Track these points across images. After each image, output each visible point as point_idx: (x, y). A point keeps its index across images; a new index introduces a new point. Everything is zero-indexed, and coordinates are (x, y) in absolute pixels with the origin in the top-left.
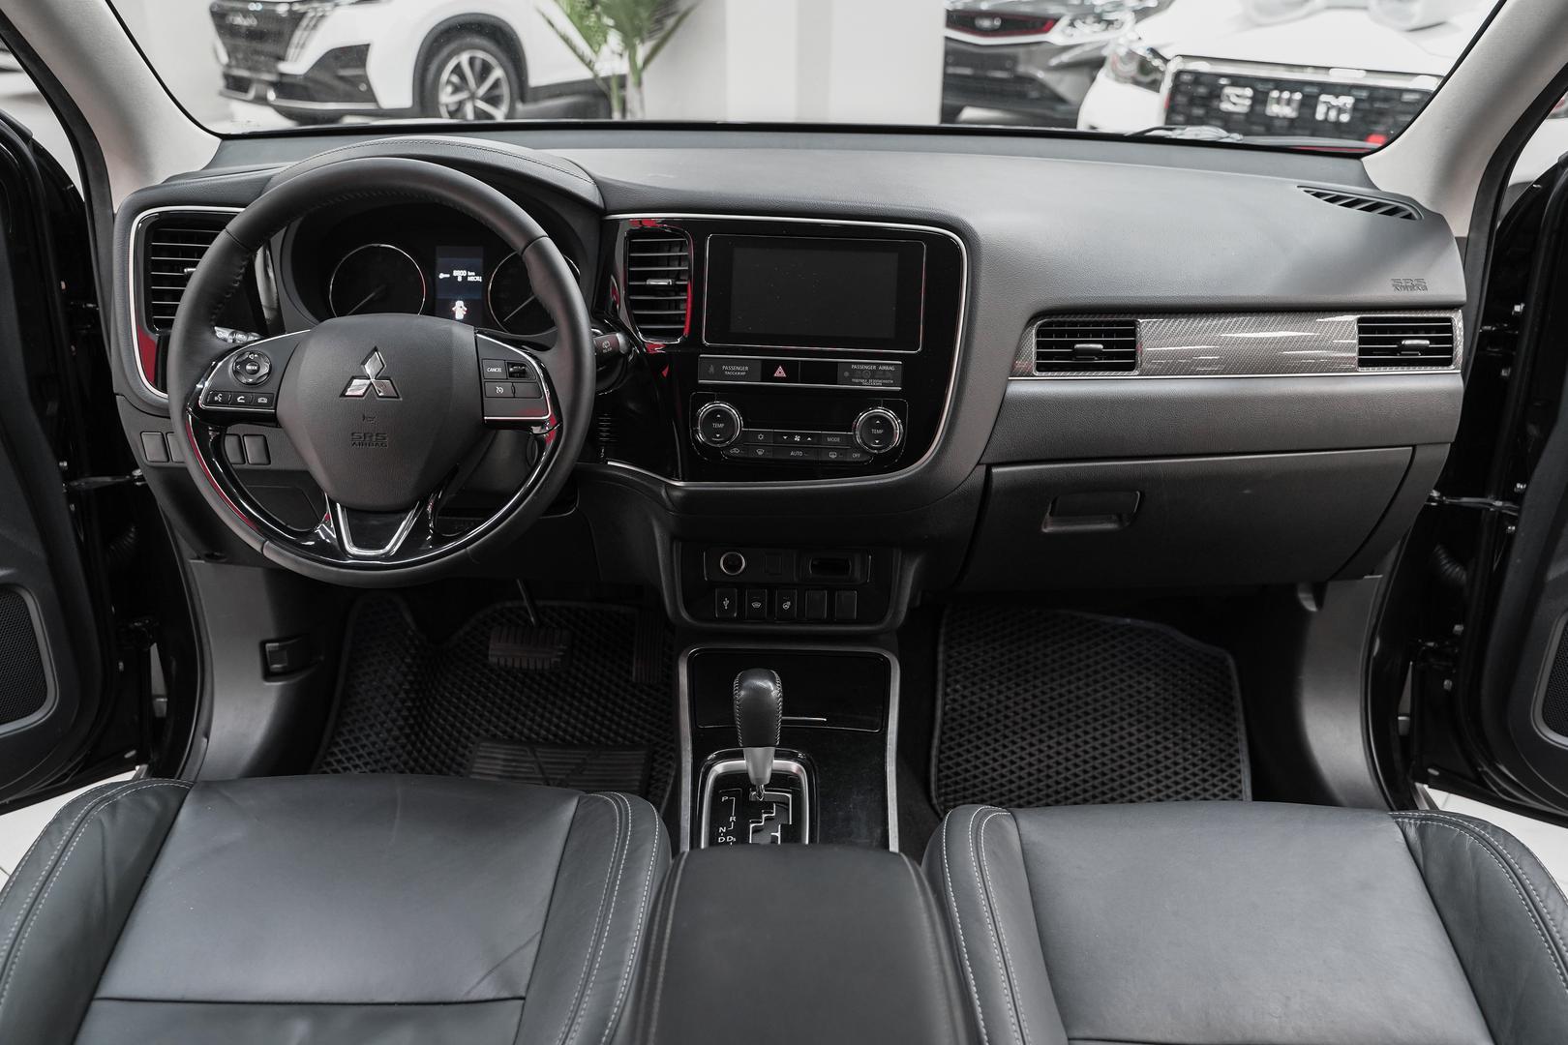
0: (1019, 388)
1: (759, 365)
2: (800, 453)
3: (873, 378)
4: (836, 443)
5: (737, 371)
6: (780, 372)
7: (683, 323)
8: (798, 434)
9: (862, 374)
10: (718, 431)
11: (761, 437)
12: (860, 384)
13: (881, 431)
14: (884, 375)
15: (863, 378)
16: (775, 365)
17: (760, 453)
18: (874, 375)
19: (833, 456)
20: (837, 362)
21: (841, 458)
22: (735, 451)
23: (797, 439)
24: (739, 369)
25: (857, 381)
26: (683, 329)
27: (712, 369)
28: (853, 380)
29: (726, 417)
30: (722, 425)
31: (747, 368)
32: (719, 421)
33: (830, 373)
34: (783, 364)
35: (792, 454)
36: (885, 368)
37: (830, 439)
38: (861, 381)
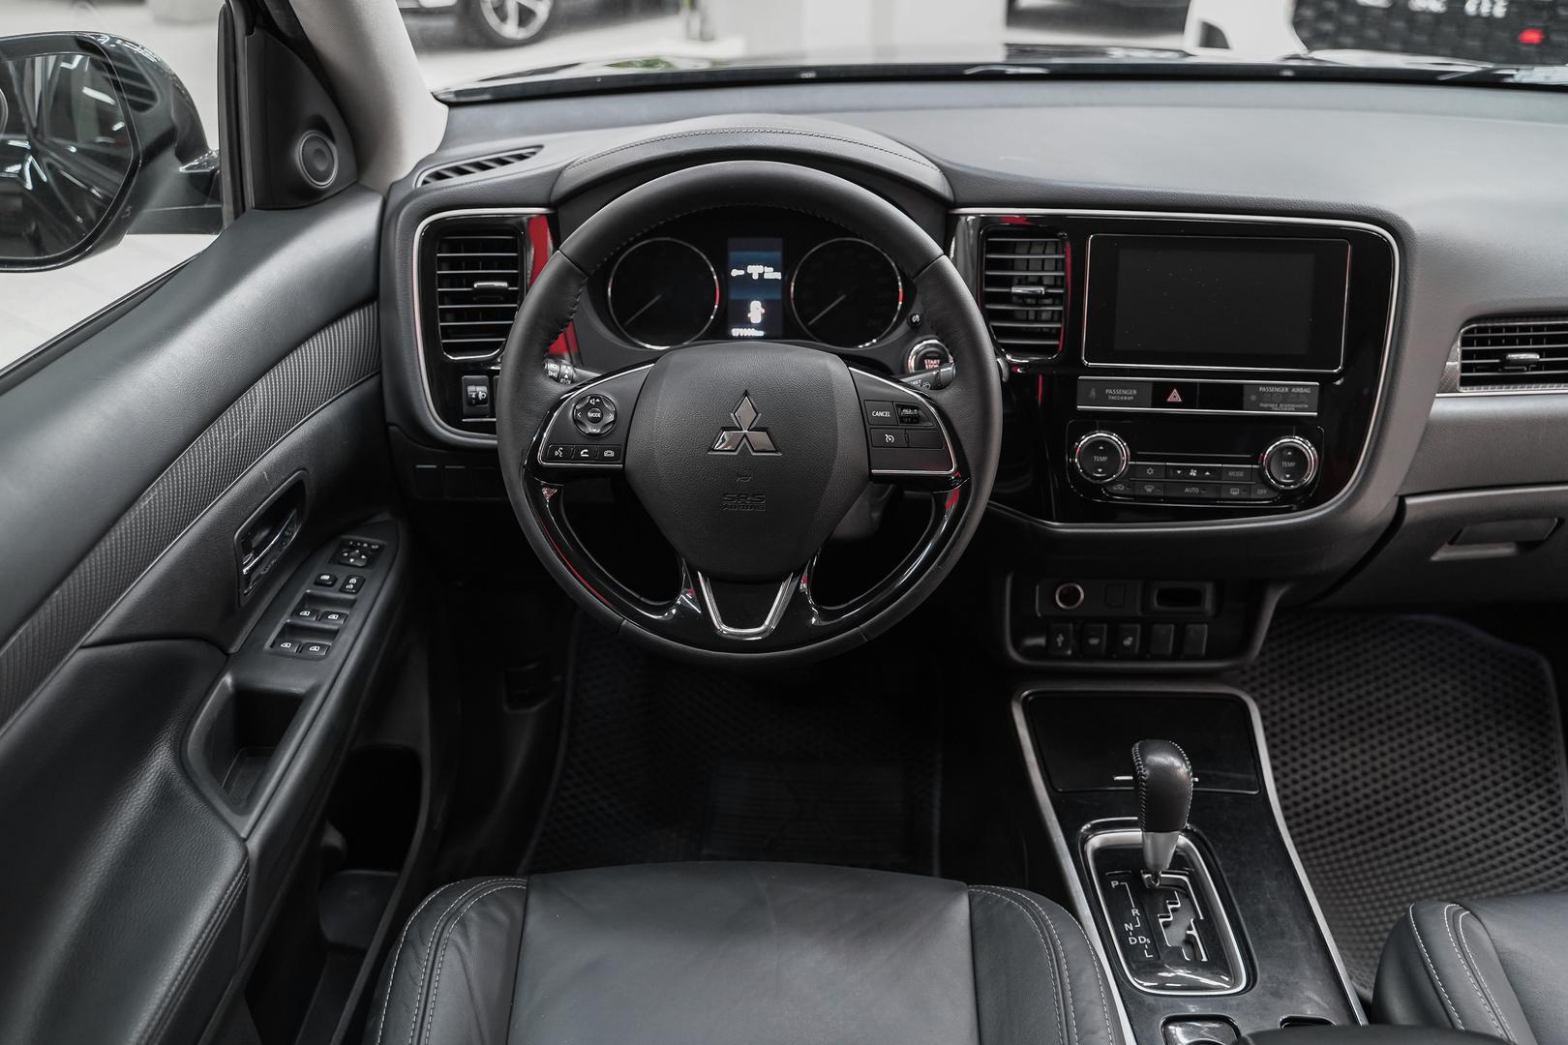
0: (1446, 406)
1: (1151, 386)
2: (1196, 490)
3: (1284, 402)
4: (1240, 479)
5: (1124, 395)
6: (1175, 396)
7: (1057, 338)
8: (1194, 468)
9: (1271, 398)
10: (1100, 465)
11: (1150, 472)
12: (1270, 409)
13: (1292, 464)
14: (1298, 399)
15: (1272, 402)
16: (1168, 388)
17: (1149, 490)
18: (1285, 399)
19: (1235, 492)
20: (1243, 384)
21: (1245, 495)
22: (1120, 488)
23: (1193, 473)
24: (1125, 392)
25: (1266, 405)
26: (1057, 346)
27: (1093, 393)
28: (1261, 405)
29: (1110, 449)
30: (1104, 459)
31: (1135, 392)
32: (1102, 453)
33: (1234, 396)
34: (1179, 386)
35: (1187, 490)
36: (1298, 390)
37: (1231, 474)
38: (1271, 405)
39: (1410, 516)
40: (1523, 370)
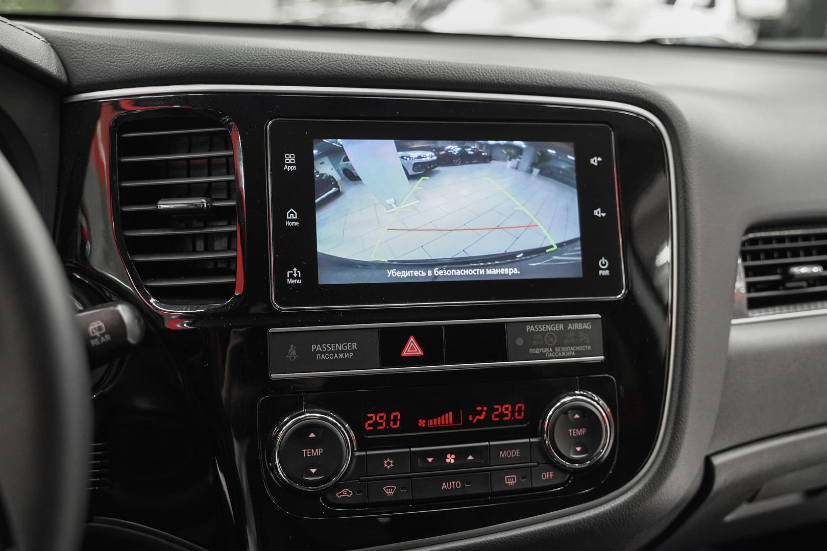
0: (740, 336)
1: (376, 334)
2: (456, 484)
3: (561, 344)
4: (516, 461)
5: (338, 352)
6: (412, 348)
7: (233, 273)
8: (451, 451)
9: (543, 340)
10: (313, 462)
11: (388, 464)
12: (542, 356)
13: (581, 432)
14: (575, 339)
15: (545, 346)
16: (402, 336)
17: (390, 493)
18: (562, 340)
19: (511, 481)
20: (502, 324)
21: (526, 484)
22: (345, 493)
23: (450, 459)
24: (340, 347)
25: (537, 351)
26: (234, 284)
27: (293, 352)
28: (532, 351)
29: (326, 436)
30: (318, 452)
31: (354, 346)
32: (314, 444)
33: (494, 342)
34: (419, 334)
35: (444, 486)
36: (577, 326)
37: (503, 454)
38: (545, 350)
39: (721, 480)
40: (802, 287)
